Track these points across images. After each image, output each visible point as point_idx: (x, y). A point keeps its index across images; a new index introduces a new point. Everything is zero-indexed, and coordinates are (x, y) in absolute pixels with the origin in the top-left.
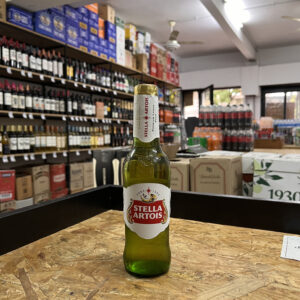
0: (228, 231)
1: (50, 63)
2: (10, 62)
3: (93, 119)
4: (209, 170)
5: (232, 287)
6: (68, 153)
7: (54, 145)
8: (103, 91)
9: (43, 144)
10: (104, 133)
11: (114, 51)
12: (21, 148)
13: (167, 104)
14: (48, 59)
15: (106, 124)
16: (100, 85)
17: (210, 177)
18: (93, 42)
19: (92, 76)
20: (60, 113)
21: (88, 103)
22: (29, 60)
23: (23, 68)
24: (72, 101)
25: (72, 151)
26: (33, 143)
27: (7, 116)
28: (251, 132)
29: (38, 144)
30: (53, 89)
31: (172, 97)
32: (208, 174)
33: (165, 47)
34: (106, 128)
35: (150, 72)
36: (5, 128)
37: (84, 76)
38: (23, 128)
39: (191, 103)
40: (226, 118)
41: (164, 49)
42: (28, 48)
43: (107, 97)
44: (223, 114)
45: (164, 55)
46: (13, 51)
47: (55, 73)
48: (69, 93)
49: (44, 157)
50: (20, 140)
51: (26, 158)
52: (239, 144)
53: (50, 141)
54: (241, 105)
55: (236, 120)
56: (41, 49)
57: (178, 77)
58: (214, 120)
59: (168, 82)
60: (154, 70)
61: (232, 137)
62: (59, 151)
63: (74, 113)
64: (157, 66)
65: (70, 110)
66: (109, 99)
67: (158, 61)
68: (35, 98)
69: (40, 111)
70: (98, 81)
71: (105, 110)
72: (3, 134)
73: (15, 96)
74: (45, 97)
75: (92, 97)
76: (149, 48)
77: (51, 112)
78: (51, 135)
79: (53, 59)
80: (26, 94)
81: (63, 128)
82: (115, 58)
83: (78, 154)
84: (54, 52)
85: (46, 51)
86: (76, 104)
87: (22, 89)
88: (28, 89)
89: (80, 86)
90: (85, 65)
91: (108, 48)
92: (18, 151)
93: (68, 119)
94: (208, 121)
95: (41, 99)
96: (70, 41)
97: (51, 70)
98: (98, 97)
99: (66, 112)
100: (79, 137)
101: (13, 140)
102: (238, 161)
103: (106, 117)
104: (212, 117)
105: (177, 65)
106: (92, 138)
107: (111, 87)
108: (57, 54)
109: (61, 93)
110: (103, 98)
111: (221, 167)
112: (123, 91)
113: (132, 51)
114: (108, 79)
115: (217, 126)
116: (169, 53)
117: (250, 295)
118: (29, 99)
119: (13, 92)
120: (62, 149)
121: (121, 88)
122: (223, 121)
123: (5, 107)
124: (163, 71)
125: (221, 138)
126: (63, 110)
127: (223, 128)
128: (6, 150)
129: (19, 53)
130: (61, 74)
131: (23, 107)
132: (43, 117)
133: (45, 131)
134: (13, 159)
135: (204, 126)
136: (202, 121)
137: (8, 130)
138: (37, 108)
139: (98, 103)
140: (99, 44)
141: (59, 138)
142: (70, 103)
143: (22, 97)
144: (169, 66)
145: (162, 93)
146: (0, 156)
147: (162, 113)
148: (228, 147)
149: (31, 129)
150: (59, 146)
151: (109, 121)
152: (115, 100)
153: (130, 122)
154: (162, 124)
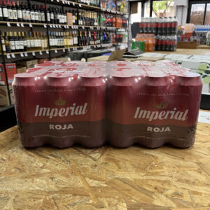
3: (65, 26)
6: (49, 52)
7: (40, 46)
8: (71, 4)
9: (33, 45)
10: (73, 36)
12: (18, 48)
13: (118, 13)
15: (74, 30)
20: (42, 22)
21: (61, 14)
24: (50, 13)
25: (52, 49)
26: (26, 44)
27: (6, 24)
28: (175, 37)
29: (29, 45)
30: (36, 3)
31: (122, 7)
34: (75, 33)
36: (5, 34)
38: (18, 34)
39: (136, 12)
40: (159, 27)
43: (74, 8)
44: (157, 23)
48: (48, 6)
49: (34, 54)
50: (17, 42)
51: (22, 55)
52: (166, 46)
53: (37, 43)
54: (170, 17)
55: (166, 29)
58: (150, 28)
61: (162, 41)
62: (43, 50)
63: (52, 22)
65: (49, 20)
66: (76, 10)
68: (24, 11)
69: (28, 21)
71: (73, 19)
72: (5, 39)
73: (10, 10)
74: (30, 10)
75: (63, 8)
77: (36, 21)
78: (37, 39)
80: (17, 8)
81: (45, 34)
83: (56, 52)
86: (52, 15)
87: (14, 5)
88: (18, 4)
89: (55, 1)
92: (16, 51)
93: (48, 26)
94: (146, 29)
95: (28, 12)
98: (68, 9)
100: (56, 40)
101: (12, 43)
103: (74, 24)
104: (149, 26)
106: (65, 40)
107: (77, 1)
109: (41, 6)
110: (72, 9)
112: (86, 4)
115: (152, 33)
118: (20, 12)
119: (8, 7)
120: (45, 48)
121: (84, 1)
122: (157, 29)
123: (5, 19)
125: (154, 42)
126: (44, 20)
127: (156, 34)
128: (8, 50)
131: (16, 18)
132: (31, 26)
133: (33, 36)
134: (13, 56)
135: (143, 33)
136: (142, 29)
137: (8, 35)
138: (25, 19)
139: (68, 13)
141: (43, 41)
142: (48, 14)
143: (15, 11)
145: (114, 4)
146: (5, 54)
147: (114, 20)
148: (159, 48)
149: (23, 35)
150: (43, 46)
151: (77, 27)
152: (80, 10)
153: (92, 27)
154: (114, 28)
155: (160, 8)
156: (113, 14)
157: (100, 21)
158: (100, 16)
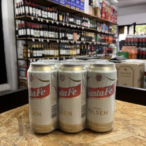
0: (123, 105)
1: (51, 14)
2: (33, 14)
3: (71, 42)
4: (126, 70)
5: (115, 135)
7: (53, 54)
8: (77, 28)
9: (48, 54)
10: (77, 48)
11: (83, 6)
12: (38, 55)
13: (110, 33)
14: (50, 12)
15: (78, 44)
16: (75, 24)
17: (126, 73)
18: (73, 2)
19: (71, 20)
20: (56, 39)
21: (69, 33)
22: (41, 13)
23: (39, 17)
24: (62, 33)
25: (61, 57)
26: (43, 53)
27: (31, 40)
29: (46, 54)
30: (53, 27)
31: (113, 29)
32: (125, 72)
33: (110, 3)
34: (78, 46)
35: (102, 17)
36: (31, 46)
37: (68, 20)
38: (39, 46)
39: (123, 33)
40: (140, 41)
41: (109, 4)
42: (41, 7)
43: (79, 30)
44: (139, 39)
45: (109, 7)
46: (34, 9)
47: (54, 19)
48: (61, 28)
50: (38, 52)
53: (52, 52)
56: (47, 7)
57: (116, 19)
58: (133, 43)
59: (111, 21)
60: (104, 15)
61: (143, 51)
62: (55, 57)
63: (63, 38)
64: (105, 13)
65: (61, 37)
66: (79, 31)
67: (106, 11)
68: (44, 31)
69: (46, 38)
70: (74, 22)
71: (78, 37)
72: (30, 49)
73: (35, 31)
74: (49, 31)
75: (71, 30)
76: (101, 4)
77: (52, 38)
78: (52, 49)
79: (52, 12)
80: (40, 29)
81: (57, 46)
82: (83, 10)
84: (53, 8)
85: (50, 8)
87: (38, 27)
88: (41, 27)
89: (66, 25)
90: (68, 14)
91: (80, 5)
92: (37, 57)
93: (60, 42)
94: (130, 42)
95: (47, 32)
96: (61, 2)
97: (52, 17)
98: (74, 30)
99: (59, 38)
100: (65, 51)
101: (35, 52)
102: (142, 65)
103: (78, 40)
104: (132, 41)
105: (116, 12)
106: (71, 51)
107: (81, 25)
108: (54, 9)
109: (56, 29)
110: (77, 31)
111: (132, 69)
112: (87, 27)
113: (92, 6)
114: (80, 21)
115: (135, 45)
116: (112, 6)
117: (123, 140)
118: (42, 32)
119: (34, 29)
120: (57, 56)
121: (86, 26)
122: (138, 43)
123: (31, 36)
124: (109, 16)
125: (136, 52)
126: (57, 37)
127: (138, 47)
128: (32, 57)
129: (37, 10)
130: (56, 19)
131: (39, 36)
132: (48, 40)
133: (49, 47)
135: (128, 45)
136: (127, 43)
137: (32, 47)
138: (45, 36)
140: (75, 3)
141: (55, 51)
142: (61, 34)
143: (38, 31)
144: (112, 13)
145: (107, 28)
146: (29, 59)
147: (107, 38)
148: (140, 57)
149: (43, 46)
150: (55, 55)
151: (80, 42)
152: (83, 31)
153: (90, 43)
154: (106, 44)
155: (141, 31)
156: (106, 34)
157: (96, 38)
158: (97, 35)
